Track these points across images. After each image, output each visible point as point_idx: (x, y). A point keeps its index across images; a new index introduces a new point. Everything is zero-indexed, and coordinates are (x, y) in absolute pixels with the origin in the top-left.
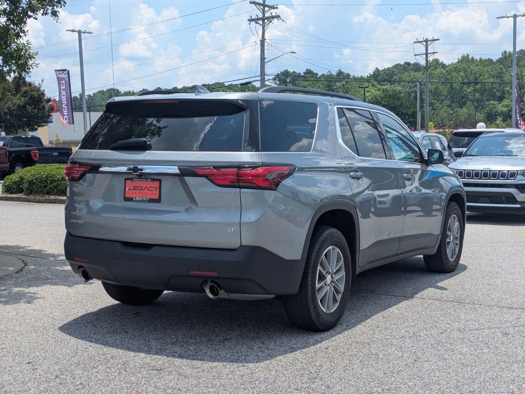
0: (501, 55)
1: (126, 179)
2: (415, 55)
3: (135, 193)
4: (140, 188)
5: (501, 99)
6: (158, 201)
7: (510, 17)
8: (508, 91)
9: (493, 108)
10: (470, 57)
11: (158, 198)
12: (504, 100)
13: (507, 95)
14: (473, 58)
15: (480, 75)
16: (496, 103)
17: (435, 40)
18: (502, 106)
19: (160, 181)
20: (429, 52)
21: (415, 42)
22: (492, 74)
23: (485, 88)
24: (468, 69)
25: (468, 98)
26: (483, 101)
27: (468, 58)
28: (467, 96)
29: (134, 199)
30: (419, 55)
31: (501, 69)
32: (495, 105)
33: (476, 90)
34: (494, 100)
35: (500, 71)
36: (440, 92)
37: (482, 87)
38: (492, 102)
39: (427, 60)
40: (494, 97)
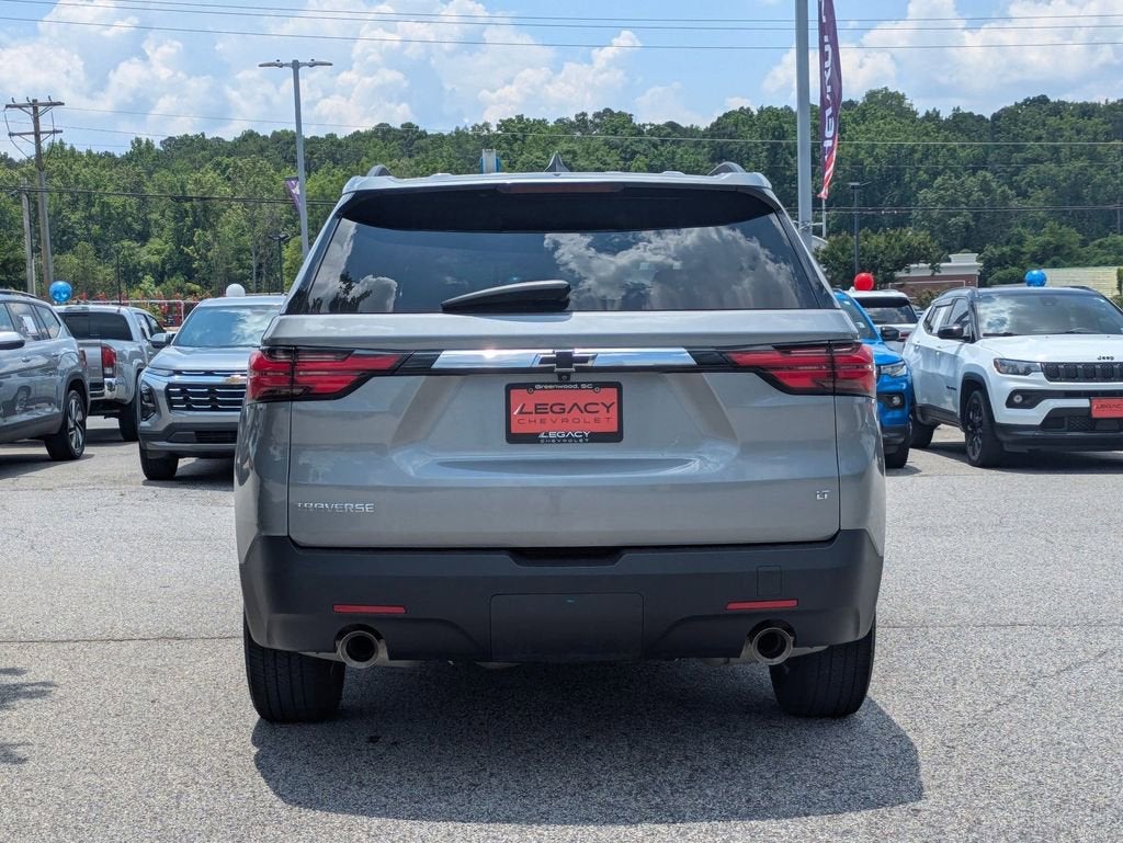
0: (130, 146)
1: (509, 388)
2: (11, 135)
3: (542, 421)
4: (556, 409)
5: (143, 237)
6: (616, 437)
7: (287, 65)
8: (156, 221)
9: (130, 255)
10: (67, 148)
11: (616, 430)
12: (152, 240)
13: (154, 230)
14: (72, 149)
15: (97, 187)
16: (135, 244)
17: (55, 104)
18: (149, 252)
19: (618, 386)
20: (42, 129)
21: (7, 106)
22: (121, 183)
23: (110, 213)
24: (69, 172)
25: (73, 233)
26: (106, 242)
27: (62, 148)
28: (71, 230)
29: (542, 436)
30: (20, 134)
31: (139, 175)
32: (134, 248)
33: (90, 218)
34: (130, 239)
35: (137, 179)
36: (12, 218)
37: (102, 211)
38: (126, 243)
39: (38, 147)
40: (128, 232)
